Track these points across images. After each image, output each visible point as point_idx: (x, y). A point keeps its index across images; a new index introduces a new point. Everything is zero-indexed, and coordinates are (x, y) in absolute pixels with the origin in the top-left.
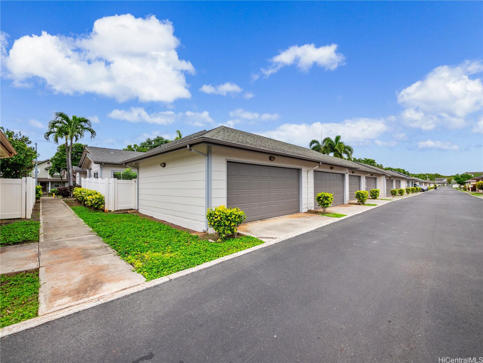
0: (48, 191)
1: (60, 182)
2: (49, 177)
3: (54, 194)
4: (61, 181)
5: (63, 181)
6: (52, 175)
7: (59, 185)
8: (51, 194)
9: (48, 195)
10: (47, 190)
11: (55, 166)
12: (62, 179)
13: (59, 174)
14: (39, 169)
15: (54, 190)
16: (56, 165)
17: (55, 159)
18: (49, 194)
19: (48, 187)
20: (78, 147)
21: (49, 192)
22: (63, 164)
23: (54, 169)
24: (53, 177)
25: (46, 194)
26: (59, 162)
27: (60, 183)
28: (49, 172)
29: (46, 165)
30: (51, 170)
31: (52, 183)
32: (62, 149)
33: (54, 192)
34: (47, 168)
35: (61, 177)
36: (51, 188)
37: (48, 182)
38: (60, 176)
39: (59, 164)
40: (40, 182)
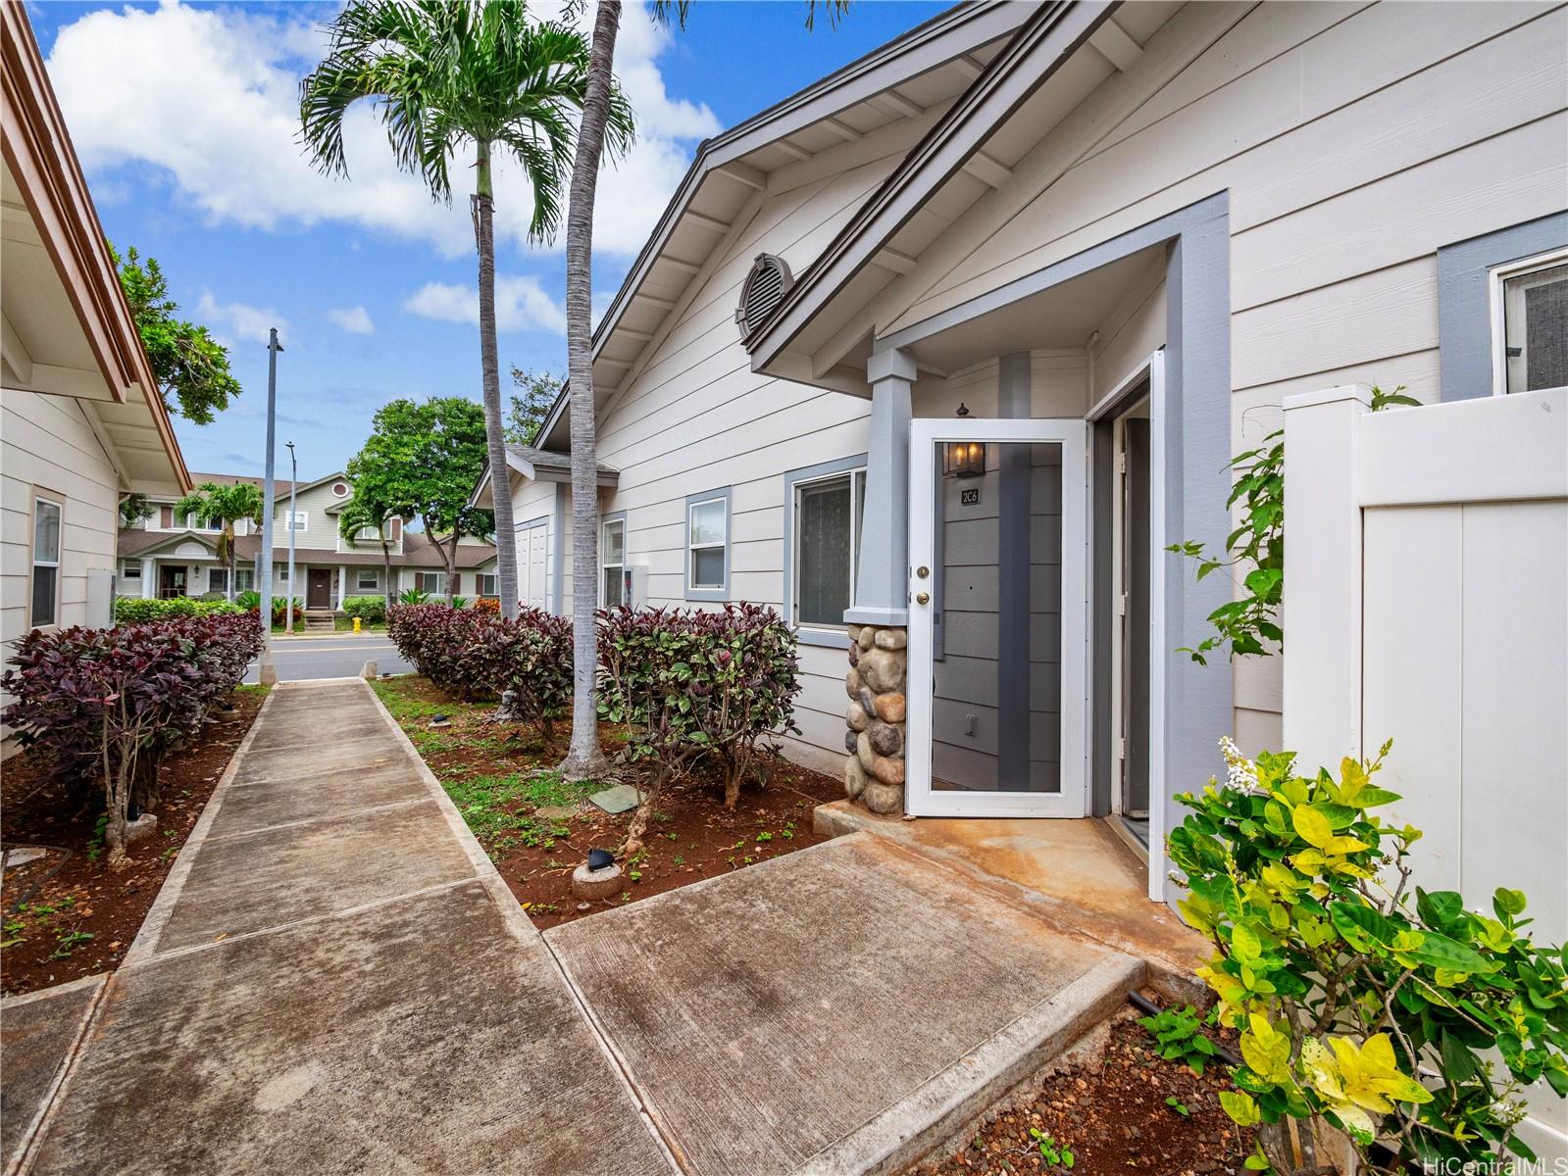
0: (337, 604)
1: (381, 568)
2: (340, 546)
3: (357, 620)
4: (383, 562)
5: (392, 563)
6: (351, 538)
7: (377, 580)
8: (345, 620)
9: (333, 623)
10: (332, 603)
11: (365, 494)
12: (387, 556)
13: (376, 535)
14: (306, 514)
15: (355, 600)
16: (369, 490)
17: (366, 467)
18: (338, 617)
19: (337, 587)
20: (455, 412)
21: (340, 608)
22: (396, 485)
23: (361, 513)
24: (355, 546)
25: (328, 619)
26: (379, 480)
27: (378, 573)
28: (339, 525)
29: (330, 499)
30: (348, 517)
31: (352, 570)
32: (393, 420)
33: (356, 609)
34: (333, 511)
35: (386, 547)
36: (348, 592)
37: (337, 568)
38: (380, 543)
39: (381, 488)
40: (309, 565)
